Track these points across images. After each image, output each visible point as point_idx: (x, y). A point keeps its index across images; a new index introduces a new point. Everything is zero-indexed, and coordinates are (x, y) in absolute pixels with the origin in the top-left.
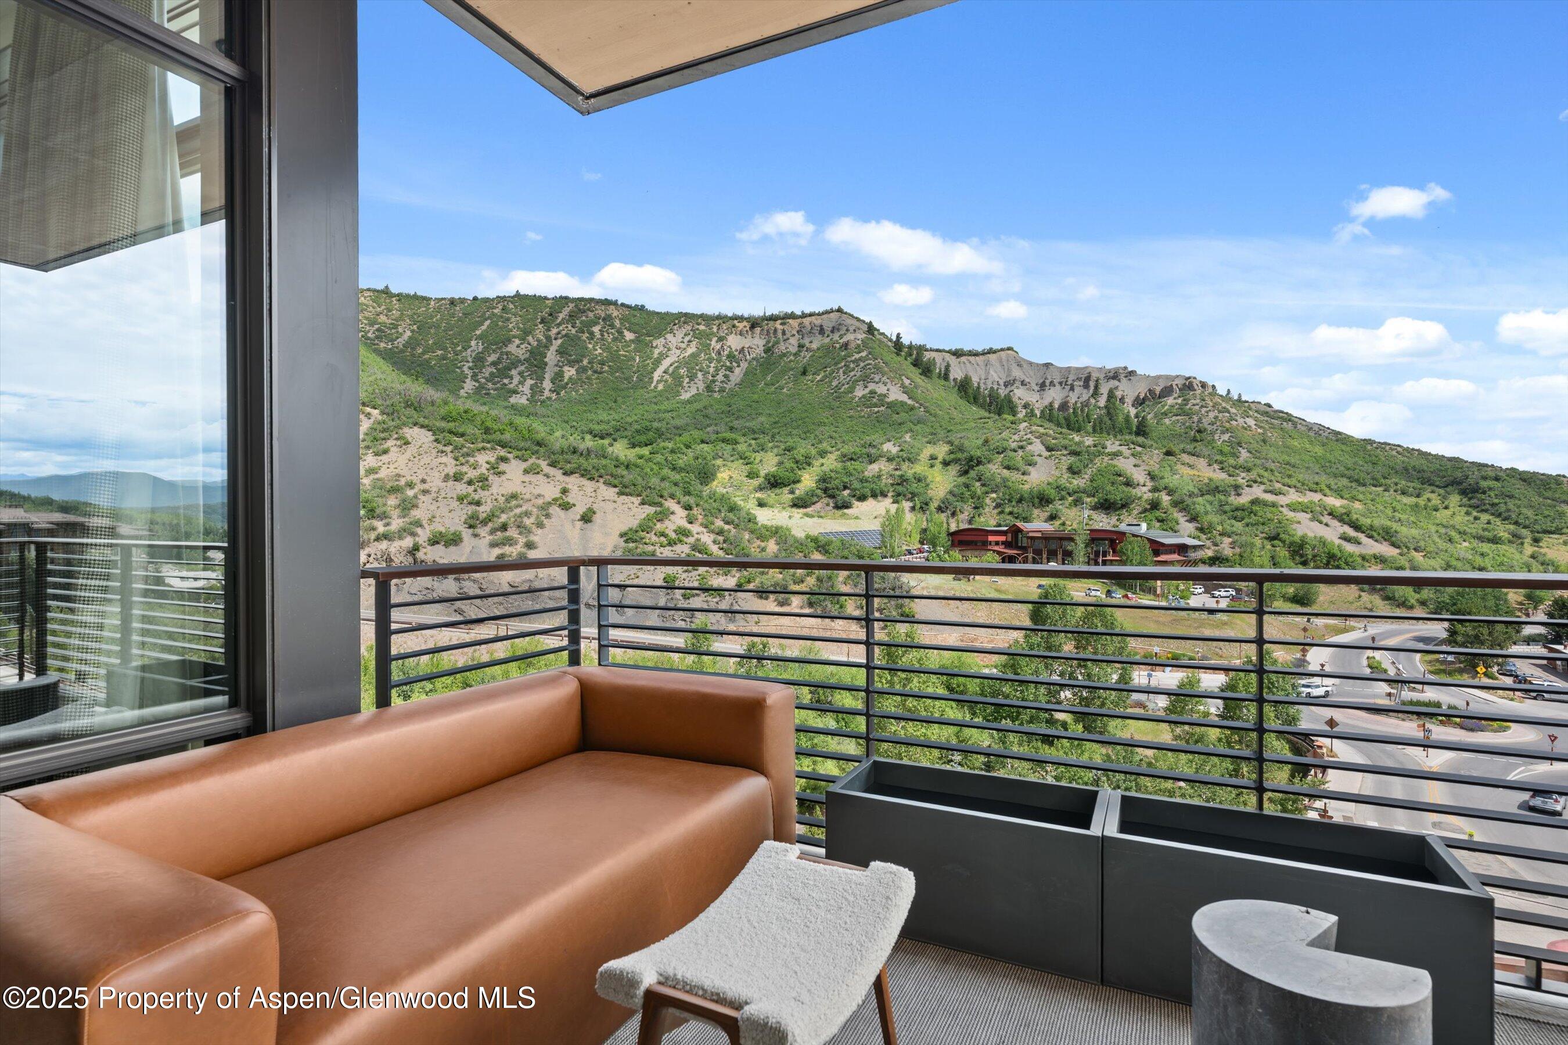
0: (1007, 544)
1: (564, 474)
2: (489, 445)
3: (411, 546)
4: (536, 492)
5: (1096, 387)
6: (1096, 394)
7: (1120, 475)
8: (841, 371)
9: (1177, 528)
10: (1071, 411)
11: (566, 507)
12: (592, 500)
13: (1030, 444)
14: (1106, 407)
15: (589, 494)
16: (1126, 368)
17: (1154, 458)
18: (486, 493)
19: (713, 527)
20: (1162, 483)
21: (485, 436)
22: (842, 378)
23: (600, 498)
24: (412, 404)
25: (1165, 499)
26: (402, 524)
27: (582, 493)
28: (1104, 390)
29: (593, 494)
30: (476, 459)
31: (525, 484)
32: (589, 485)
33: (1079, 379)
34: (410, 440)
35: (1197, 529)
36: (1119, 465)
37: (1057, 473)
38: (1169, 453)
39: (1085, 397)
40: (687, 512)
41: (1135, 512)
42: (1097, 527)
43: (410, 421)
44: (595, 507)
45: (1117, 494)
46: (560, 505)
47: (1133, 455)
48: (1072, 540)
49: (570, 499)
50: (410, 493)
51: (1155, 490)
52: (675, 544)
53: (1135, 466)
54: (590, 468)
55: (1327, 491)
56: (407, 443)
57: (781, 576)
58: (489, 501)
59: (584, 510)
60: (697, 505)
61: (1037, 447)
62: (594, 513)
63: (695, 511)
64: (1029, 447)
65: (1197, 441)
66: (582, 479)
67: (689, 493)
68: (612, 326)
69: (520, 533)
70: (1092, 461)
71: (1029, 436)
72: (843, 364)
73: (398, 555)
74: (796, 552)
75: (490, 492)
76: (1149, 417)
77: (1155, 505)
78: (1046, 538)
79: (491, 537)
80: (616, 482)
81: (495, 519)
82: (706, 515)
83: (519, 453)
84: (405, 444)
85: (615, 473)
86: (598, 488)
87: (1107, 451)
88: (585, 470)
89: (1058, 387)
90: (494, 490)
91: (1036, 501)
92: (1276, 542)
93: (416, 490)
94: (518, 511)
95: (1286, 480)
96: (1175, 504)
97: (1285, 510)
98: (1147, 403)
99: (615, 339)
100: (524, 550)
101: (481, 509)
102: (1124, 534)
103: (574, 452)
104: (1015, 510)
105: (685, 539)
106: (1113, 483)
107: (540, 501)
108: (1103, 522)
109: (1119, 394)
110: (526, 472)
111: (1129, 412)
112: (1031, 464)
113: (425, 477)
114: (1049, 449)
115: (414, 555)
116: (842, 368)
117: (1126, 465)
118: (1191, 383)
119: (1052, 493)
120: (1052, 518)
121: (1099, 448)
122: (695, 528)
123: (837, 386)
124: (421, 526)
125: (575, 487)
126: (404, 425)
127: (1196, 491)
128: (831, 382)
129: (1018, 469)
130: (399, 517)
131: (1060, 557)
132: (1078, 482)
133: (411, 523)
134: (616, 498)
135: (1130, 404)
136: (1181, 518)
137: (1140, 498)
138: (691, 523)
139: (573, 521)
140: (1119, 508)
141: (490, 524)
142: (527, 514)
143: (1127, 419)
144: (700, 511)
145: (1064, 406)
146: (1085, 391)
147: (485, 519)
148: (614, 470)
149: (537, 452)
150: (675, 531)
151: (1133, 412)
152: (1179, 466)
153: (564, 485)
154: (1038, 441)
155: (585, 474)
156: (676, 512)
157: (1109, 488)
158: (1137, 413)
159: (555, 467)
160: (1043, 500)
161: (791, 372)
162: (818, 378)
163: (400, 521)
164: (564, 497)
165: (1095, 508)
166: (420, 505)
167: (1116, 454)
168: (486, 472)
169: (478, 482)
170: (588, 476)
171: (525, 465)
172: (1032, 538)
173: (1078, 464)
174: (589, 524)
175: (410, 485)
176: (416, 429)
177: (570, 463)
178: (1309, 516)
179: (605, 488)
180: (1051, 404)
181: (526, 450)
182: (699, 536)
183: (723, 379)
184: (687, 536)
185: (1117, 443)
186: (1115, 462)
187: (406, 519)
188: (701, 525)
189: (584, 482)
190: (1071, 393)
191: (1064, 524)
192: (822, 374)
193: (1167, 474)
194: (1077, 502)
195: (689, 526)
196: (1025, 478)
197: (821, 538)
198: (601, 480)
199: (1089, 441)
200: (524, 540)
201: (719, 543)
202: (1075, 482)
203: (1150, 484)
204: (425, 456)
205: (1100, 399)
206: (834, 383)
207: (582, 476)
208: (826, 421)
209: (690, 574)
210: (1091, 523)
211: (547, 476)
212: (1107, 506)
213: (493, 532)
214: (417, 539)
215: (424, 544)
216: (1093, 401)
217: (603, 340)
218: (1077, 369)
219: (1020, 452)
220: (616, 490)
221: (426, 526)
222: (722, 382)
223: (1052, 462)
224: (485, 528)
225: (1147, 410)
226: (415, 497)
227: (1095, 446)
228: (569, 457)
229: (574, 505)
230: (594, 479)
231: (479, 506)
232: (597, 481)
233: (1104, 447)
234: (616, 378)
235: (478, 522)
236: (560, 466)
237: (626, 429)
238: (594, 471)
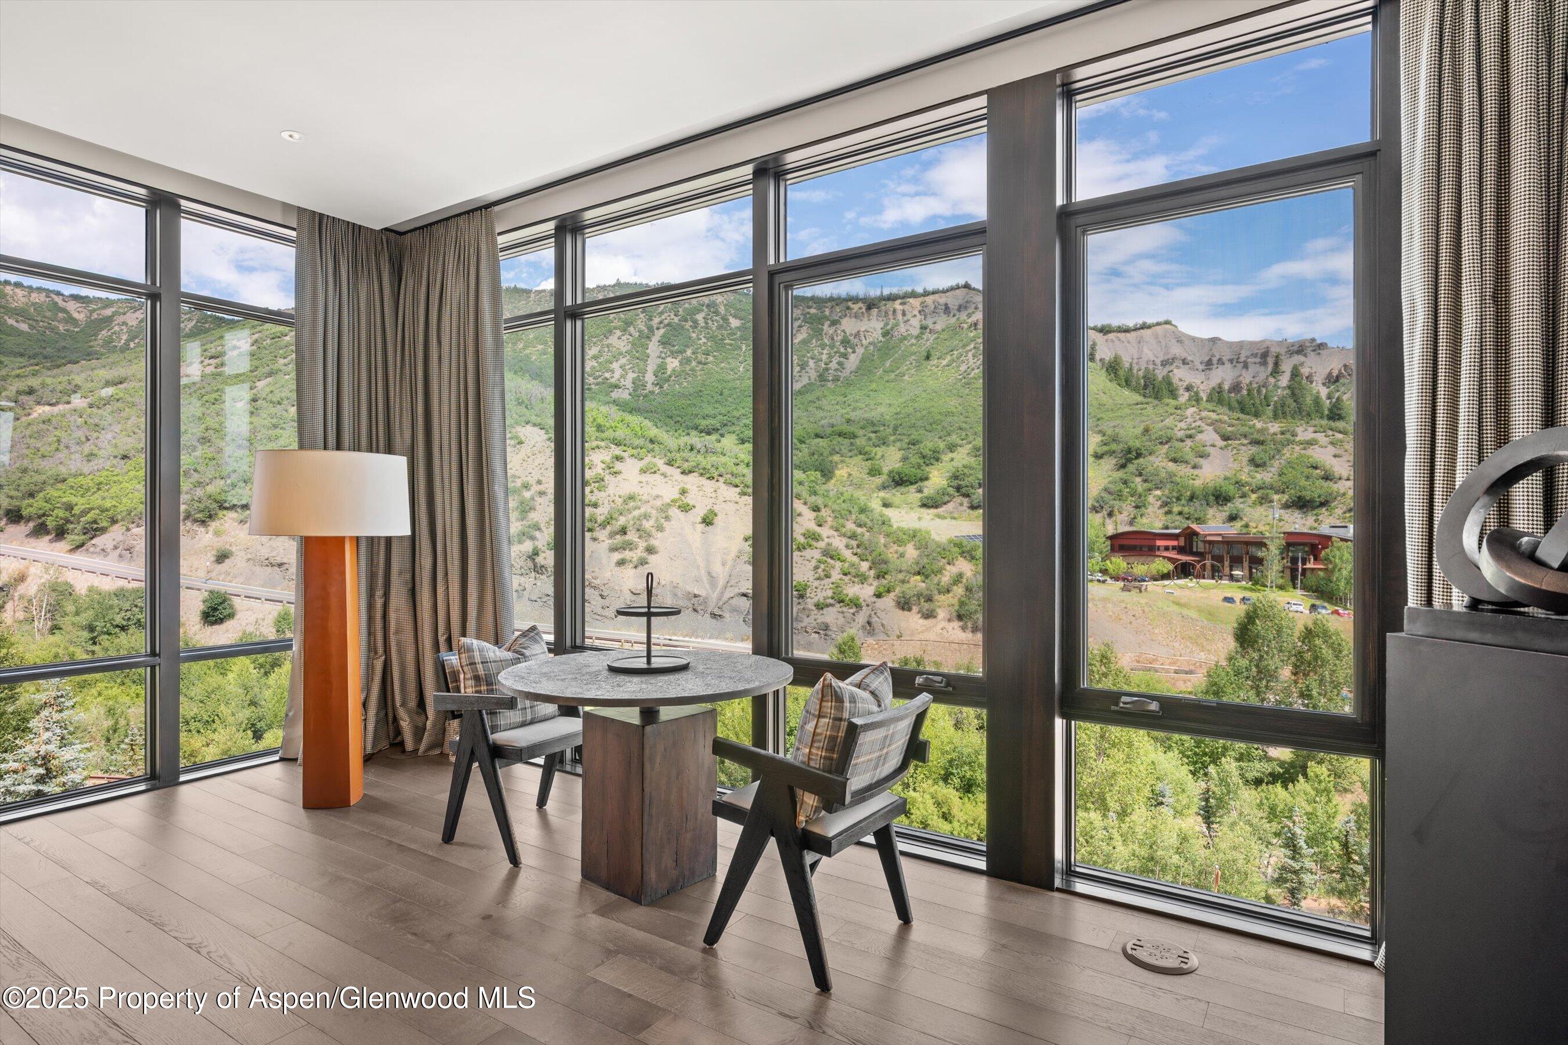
0: (1181, 550)
1: (682, 473)
2: (603, 444)
3: (531, 550)
4: (654, 492)
5: (1276, 364)
6: (1276, 371)
7: (1316, 468)
8: (970, 354)
10: (1245, 392)
11: (686, 508)
12: (713, 500)
13: (1201, 432)
14: (1289, 387)
15: (709, 495)
16: (1313, 340)
18: (603, 494)
19: (844, 530)
21: (598, 435)
22: (971, 361)
23: (721, 499)
24: (523, 402)
26: (520, 528)
27: (702, 493)
28: (1286, 367)
29: (713, 495)
30: (591, 458)
31: (642, 485)
32: (709, 485)
33: (1255, 355)
34: (523, 439)
36: (1315, 455)
37: (1236, 466)
39: (1262, 376)
40: (815, 514)
41: (1339, 511)
42: (1292, 530)
43: (523, 419)
44: (716, 509)
45: (1315, 489)
46: (679, 507)
47: (1332, 443)
48: (1265, 545)
49: (689, 500)
50: (527, 495)
52: (804, 548)
53: (1335, 456)
54: (709, 466)
56: (521, 443)
57: (924, 585)
58: (606, 502)
59: (705, 512)
60: (825, 506)
61: (1209, 436)
62: (716, 515)
63: (824, 513)
64: (1200, 437)
66: (701, 478)
67: (815, 493)
68: (717, 313)
69: (640, 537)
70: (1279, 451)
71: (1199, 423)
72: (972, 346)
73: (517, 560)
74: (939, 558)
75: (607, 493)
76: (1345, 397)
78: (1228, 543)
79: (610, 541)
80: (737, 481)
81: (614, 522)
82: (836, 517)
83: (635, 452)
84: (518, 443)
85: (735, 472)
86: (719, 488)
87: (1298, 439)
88: (704, 469)
89: (1228, 365)
90: (611, 490)
91: (1211, 498)
93: (532, 492)
94: (636, 513)
98: (1342, 381)
99: (720, 327)
100: (645, 555)
101: (598, 511)
102: (1329, 538)
103: (690, 450)
104: (1186, 510)
105: (814, 543)
106: (1308, 478)
107: (658, 503)
108: (1299, 523)
109: (1305, 371)
110: (643, 471)
111: (1318, 393)
112: (1203, 456)
113: (541, 478)
114: (1225, 438)
115: (534, 559)
116: (971, 350)
117: (1323, 455)
119: (1231, 490)
120: (1232, 518)
121: (1288, 436)
122: (825, 532)
123: (965, 372)
124: (539, 529)
125: (694, 487)
126: (517, 423)
128: (959, 366)
129: (1187, 462)
130: (517, 520)
131: (1246, 564)
132: (1263, 476)
133: (529, 527)
135: (1320, 382)
137: (1344, 494)
138: (820, 525)
139: (694, 524)
140: (1318, 507)
141: (609, 528)
142: (646, 516)
143: (1317, 401)
144: (829, 512)
145: (1236, 388)
146: (1263, 368)
147: (604, 522)
148: (734, 469)
149: (653, 450)
150: (804, 535)
151: (1324, 392)
153: (682, 485)
154: (1211, 428)
155: (705, 473)
156: (803, 513)
157: (1303, 482)
158: (1329, 393)
159: (672, 466)
160: (1220, 498)
161: (913, 357)
162: (944, 363)
163: (519, 524)
164: (683, 498)
165: (1286, 506)
166: (538, 507)
167: (1311, 443)
168: (601, 472)
169: (594, 482)
170: (708, 475)
171: (641, 464)
172: (1211, 542)
173: (1262, 455)
174: (711, 527)
175: (526, 486)
176: (529, 428)
177: (687, 461)
179: (725, 488)
180: (1220, 386)
181: (641, 448)
182: (830, 541)
183: (837, 366)
184: (817, 540)
185: (1311, 429)
186: (1309, 452)
187: (525, 522)
188: (832, 527)
189: (703, 481)
190: (1244, 372)
191: (1247, 526)
192: (949, 358)
194: (1264, 500)
195: (818, 529)
196: (1196, 472)
197: (965, 543)
198: (721, 479)
199: (1274, 427)
200: (645, 544)
201: (852, 548)
202: (1258, 476)
204: (539, 456)
205: (1281, 378)
206: (963, 368)
207: (702, 475)
208: (955, 410)
209: (823, 582)
210: (1281, 524)
211: (664, 475)
212: (1302, 504)
213: (612, 535)
214: (536, 543)
215: (543, 548)
216: (1272, 380)
217: (707, 328)
218: (1252, 343)
219: (1189, 442)
220: (738, 490)
221: (544, 529)
222: (836, 370)
223: (1229, 453)
224: (603, 531)
225: (1342, 389)
226: (533, 499)
227: (1283, 433)
228: (686, 454)
229: (694, 507)
230: (713, 478)
231: (596, 508)
232: (717, 481)
233: (1294, 435)
234: (722, 368)
235: (596, 525)
236: (677, 465)
237: (733, 424)
238: (713, 470)
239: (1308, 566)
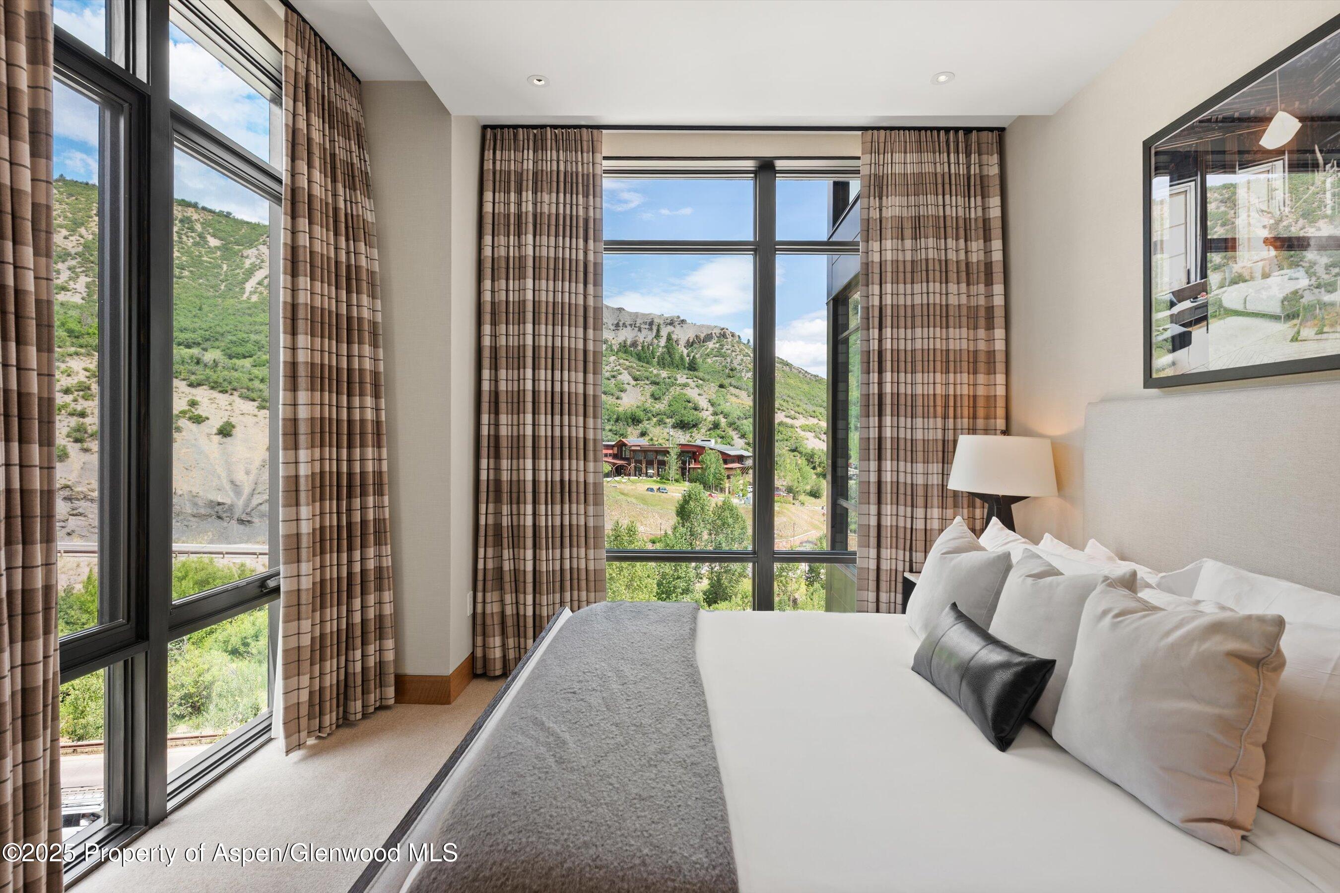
0: (615, 456)
2: (83, 350)
5: (658, 331)
6: (658, 336)
7: (689, 402)
9: (732, 443)
10: (640, 348)
11: (198, 420)
12: (229, 413)
13: (620, 374)
14: (666, 347)
15: (224, 408)
16: (679, 317)
17: (712, 389)
20: (719, 409)
23: (238, 412)
25: (723, 421)
27: (215, 406)
28: (664, 332)
29: (229, 408)
32: (223, 399)
33: (645, 323)
35: (746, 443)
37: (643, 399)
38: (721, 386)
39: (649, 339)
41: (703, 431)
42: (680, 442)
44: (233, 420)
45: (689, 416)
46: (190, 419)
47: (697, 386)
48: (668, 452)
49: (200, 411)
51: (715, 414)
53: (699, 394)
54: (221, 380)
55: (820, 417)
59: (221, 424)
61: (625, 377)
62: (234, 427)
64: (620, 377)
65: (730, 377)
66: (212, 391)
68: (192, 229)
70: (669, 390)
71: (618, 367)
76: (697, 356)
77: (716, 426)
78: (644, 451)
80: (254, 395)
85: (251, 387)
86: (234, 401)
87: (678, 382)
88: (216, 382)
89: (629, 328)
91: (630, 420)
92: (796, 453)
95: (797, 409)
96: (731, 424)
97: (798, 430)
98: (695, 345)
99: (196, 244)
103: (198, 363)
104: (614, 428)
106: (686, 408)
108: (682, 438)
109: (673, 337)
111: (682, 352)
112: (623, 390)
114: (636, 379)
117: (692, 393)
118: (724, 333)
119: (641, 414)
120: (643, 434)
121: (672, 380)
125: (206, 400)
127: (742, 415)
129: (612, 395)
131: (655, 466)
132: (660, 406)
134: (256, 411)
135: (683, 345)
136: (734, 435)
137: (706, 420)
139: (209, 435)
140: (693, 428)
143: (682, 358)
145: (634, 344)
146: (650, 333)
148: (250, 384)
151: (685, 352)
152: (729, 396)
153: (190, 397)
154: (626, 372)
155: (215, 386)
157: (684, 411)
158: (688, 353)
160: (635, 420)
164: (193, 410)
165: (674, 427)
167: (685, 385)
168: (86, 380)
170: (220, 389)
172: (634, 451)
173: (658, 392)
174: (229, 438)
177: (193, 374)
178: (813, 434)
179: (242, 401)
180: (625, 342)
185: (685, 376)
186: (684, 391)
189: (215, 394)
190: (639, 333)
191: (652, 440)
193: (722, 402)
194: (661, 422)
196: (619, 402)
198: (235, 393)
199: (664, 374)
202: (657, 406)
203: (711, 409)
205: (661, 340)
207: (212, 388)
212: (683, 426)
216: (655, 341)
217: (181, 242)
218: (643, 315)
219: (613, 380)
220: (256, 404)
223: (638, 390)
225: (696, 351)
227: (669, 378)
228: (194, 368)
229: (208, 419)
230: (227, 392)
231: (84, 417)
232: (232, 394)
233: (676, 380)
234: (200, 285)
235: (86, 435)
236: (182, 377)
237: (217, 339)
238: (225, 384)
239: (692, 466)
